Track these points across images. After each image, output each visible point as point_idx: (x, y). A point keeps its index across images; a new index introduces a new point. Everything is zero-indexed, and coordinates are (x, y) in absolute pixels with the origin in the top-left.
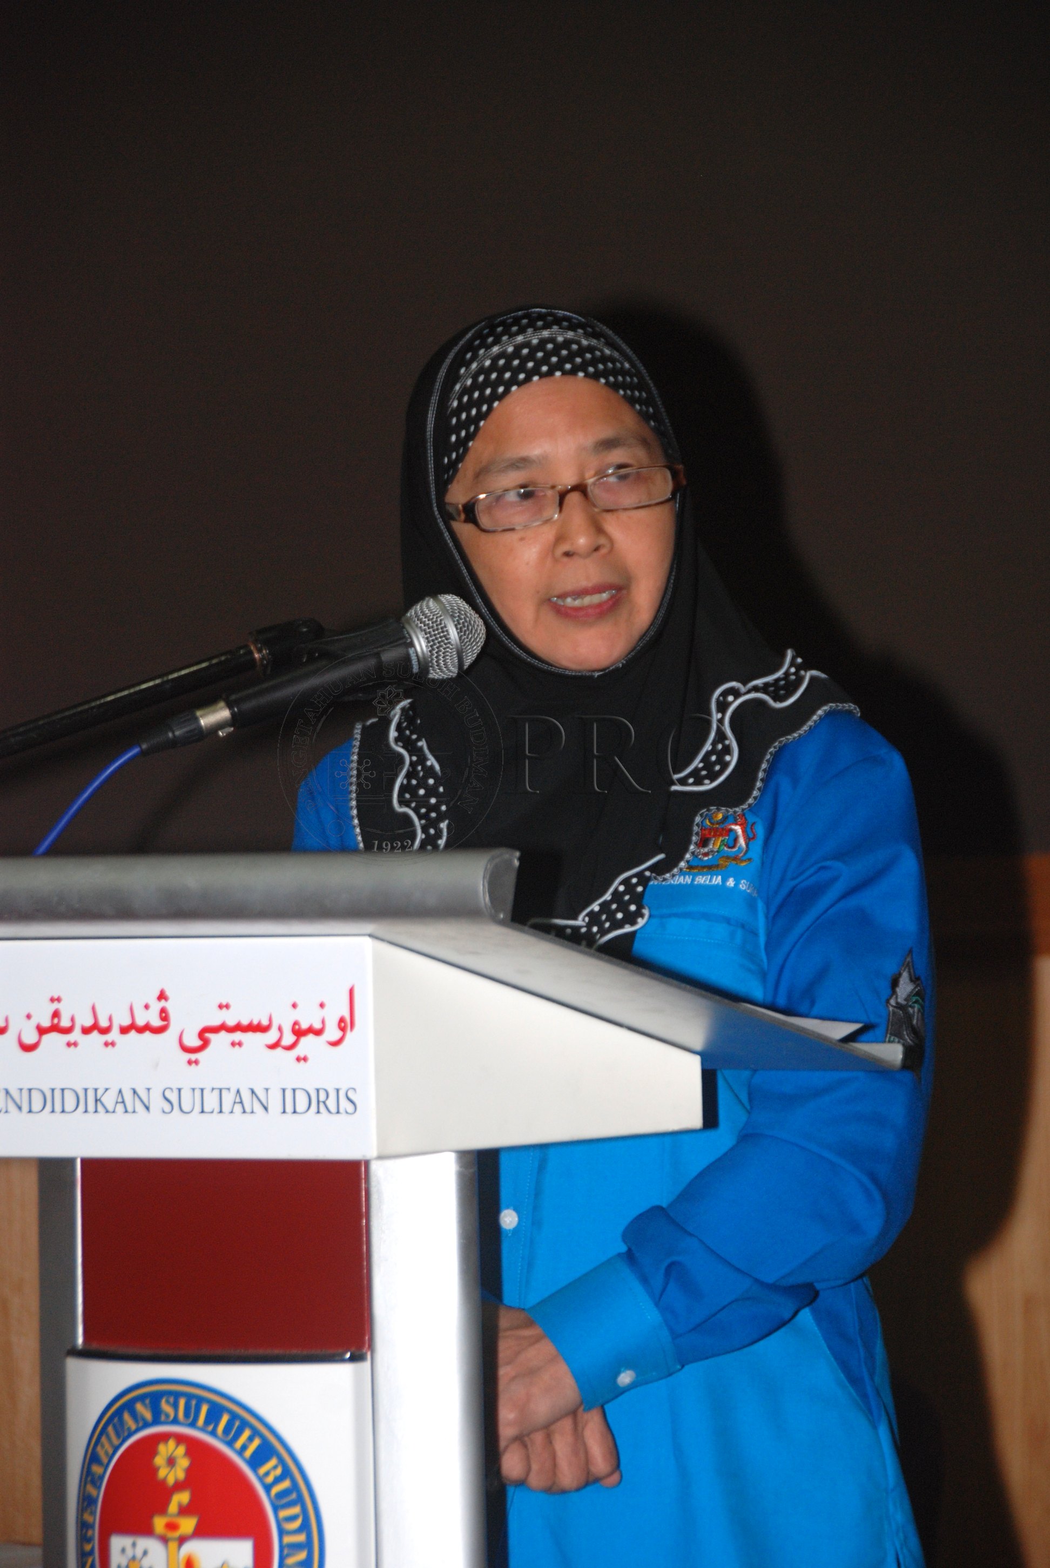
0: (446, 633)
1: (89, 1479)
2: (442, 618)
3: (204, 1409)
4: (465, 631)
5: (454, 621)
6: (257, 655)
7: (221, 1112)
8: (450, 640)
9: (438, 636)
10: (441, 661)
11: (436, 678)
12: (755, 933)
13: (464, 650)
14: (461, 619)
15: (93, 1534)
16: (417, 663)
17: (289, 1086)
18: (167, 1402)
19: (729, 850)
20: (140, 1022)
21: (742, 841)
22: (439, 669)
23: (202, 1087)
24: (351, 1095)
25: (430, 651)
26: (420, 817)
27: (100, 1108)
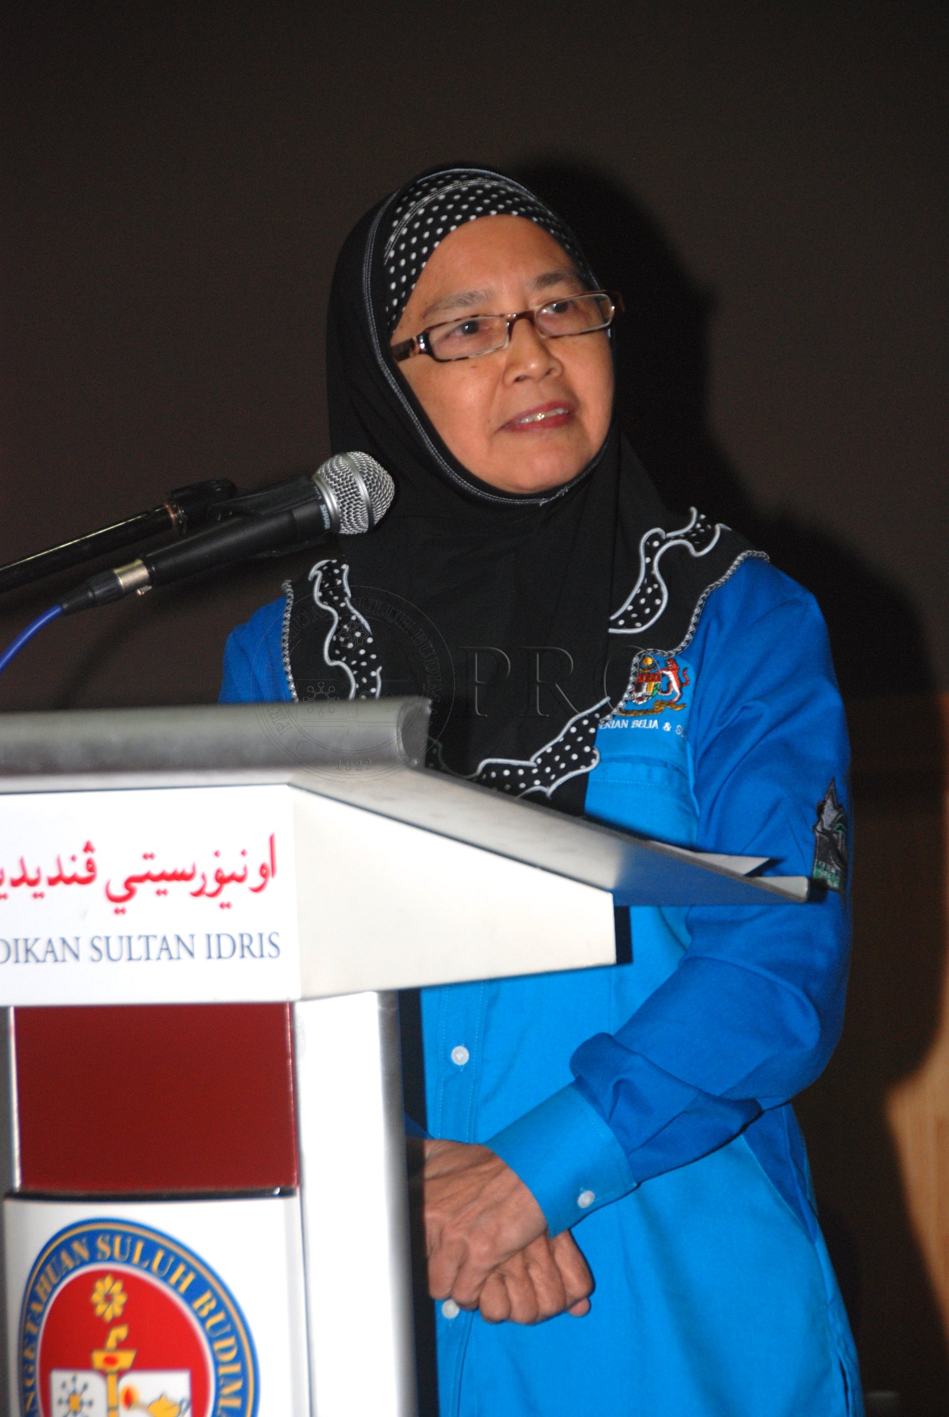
0: (356, 490)
1: (29, 1317)
2: (352, 475)
3: (139, 1247)
4: (374, 487)
5: (363, 478)
6: (172, 516)
7: (148, 958)
8: (360, 497)
9: (348, 492)
10: (351, 517)
11: (347, 533)
12: (684, 775)
13: (373, 506)
14: (370, 475)
15: (34, 1370)
16: (328, 519)
17: (214, 933)
18: (103, 1240)
19: (663, 695)
20: (68, 873)
21: (675, 686)
22: (350, 525)
23: (129, 934)
24: (274, 939)
25: (341, 508)
26: (352, 668)
27: (31, 958)
